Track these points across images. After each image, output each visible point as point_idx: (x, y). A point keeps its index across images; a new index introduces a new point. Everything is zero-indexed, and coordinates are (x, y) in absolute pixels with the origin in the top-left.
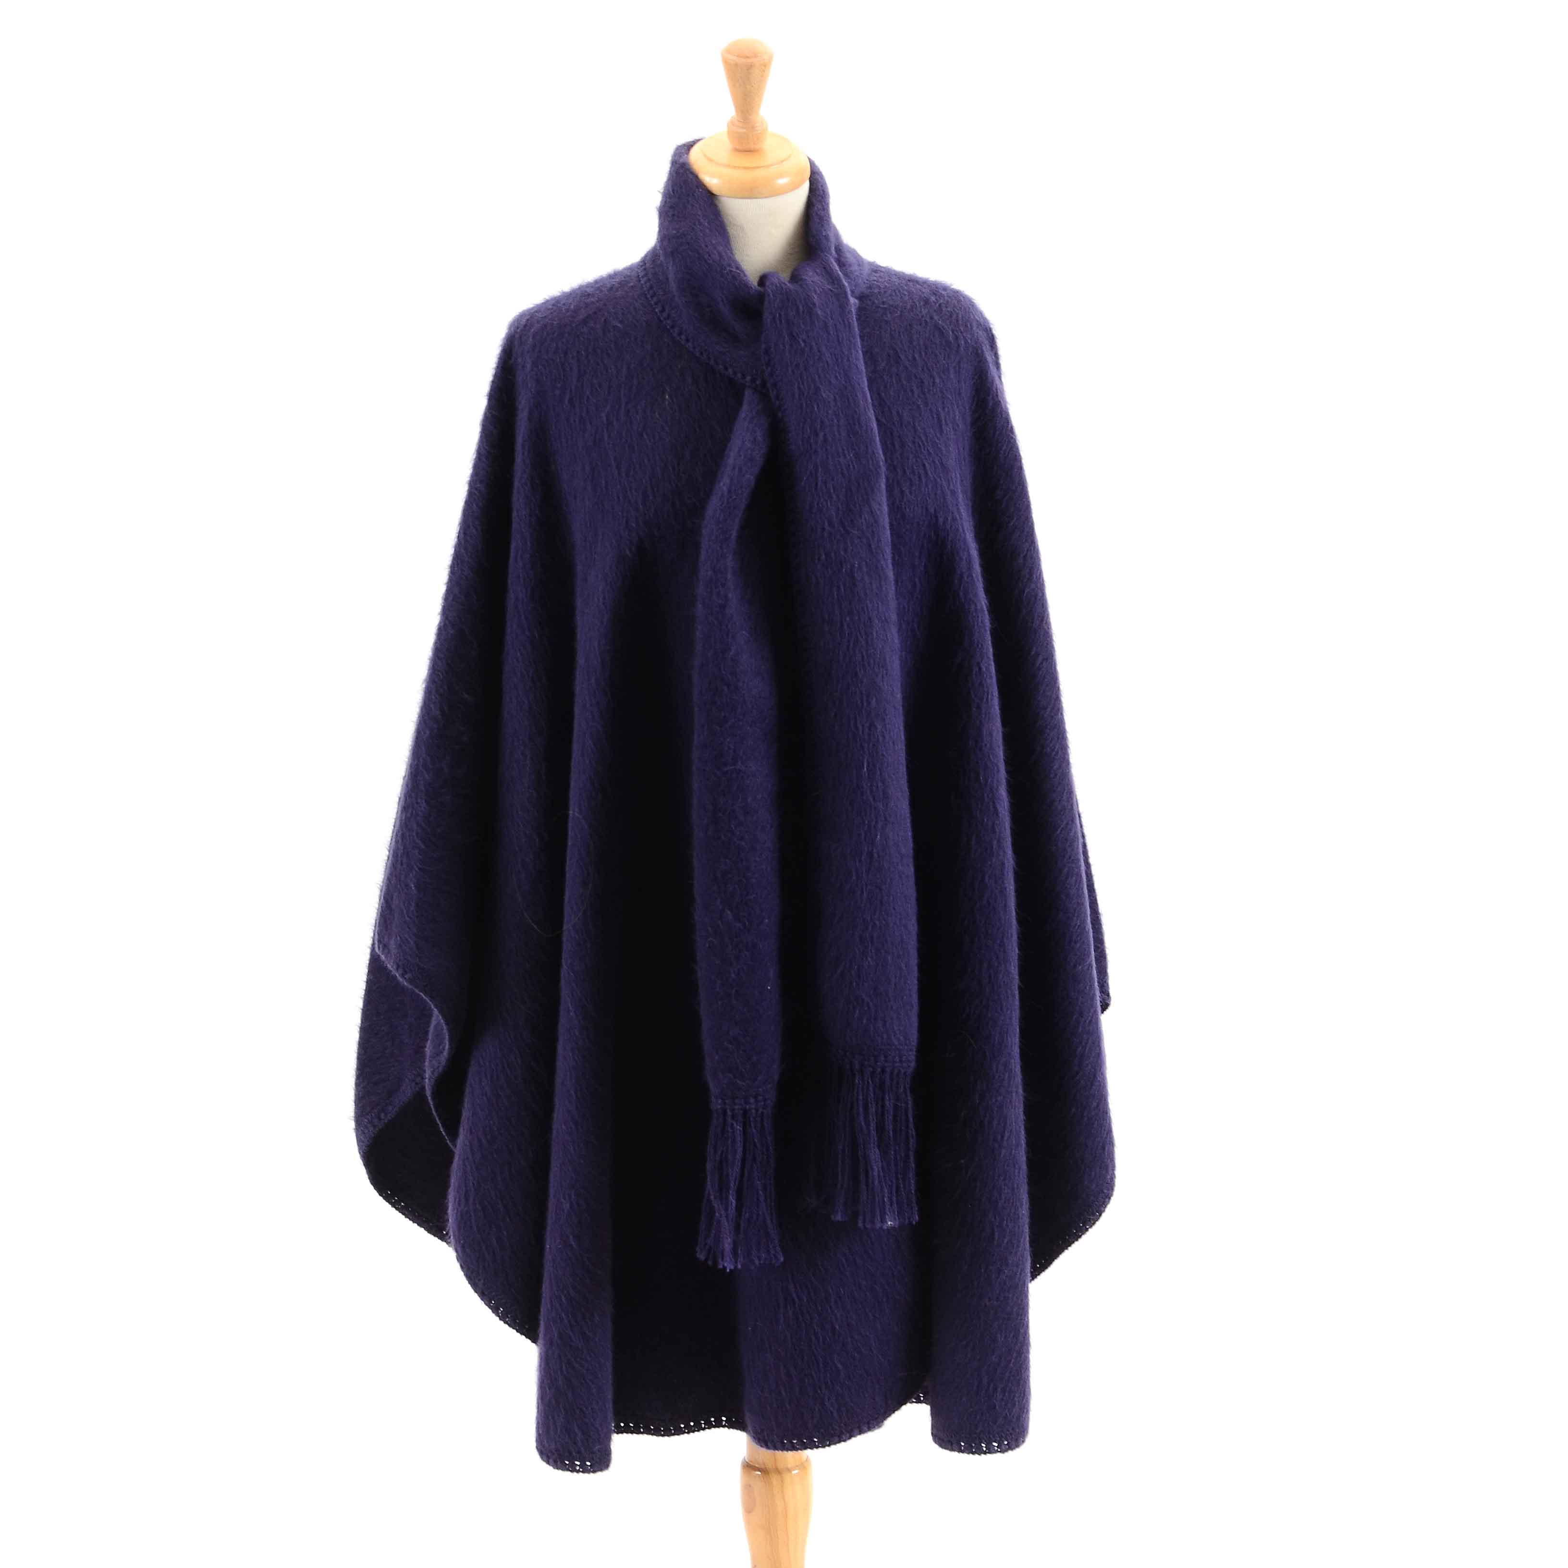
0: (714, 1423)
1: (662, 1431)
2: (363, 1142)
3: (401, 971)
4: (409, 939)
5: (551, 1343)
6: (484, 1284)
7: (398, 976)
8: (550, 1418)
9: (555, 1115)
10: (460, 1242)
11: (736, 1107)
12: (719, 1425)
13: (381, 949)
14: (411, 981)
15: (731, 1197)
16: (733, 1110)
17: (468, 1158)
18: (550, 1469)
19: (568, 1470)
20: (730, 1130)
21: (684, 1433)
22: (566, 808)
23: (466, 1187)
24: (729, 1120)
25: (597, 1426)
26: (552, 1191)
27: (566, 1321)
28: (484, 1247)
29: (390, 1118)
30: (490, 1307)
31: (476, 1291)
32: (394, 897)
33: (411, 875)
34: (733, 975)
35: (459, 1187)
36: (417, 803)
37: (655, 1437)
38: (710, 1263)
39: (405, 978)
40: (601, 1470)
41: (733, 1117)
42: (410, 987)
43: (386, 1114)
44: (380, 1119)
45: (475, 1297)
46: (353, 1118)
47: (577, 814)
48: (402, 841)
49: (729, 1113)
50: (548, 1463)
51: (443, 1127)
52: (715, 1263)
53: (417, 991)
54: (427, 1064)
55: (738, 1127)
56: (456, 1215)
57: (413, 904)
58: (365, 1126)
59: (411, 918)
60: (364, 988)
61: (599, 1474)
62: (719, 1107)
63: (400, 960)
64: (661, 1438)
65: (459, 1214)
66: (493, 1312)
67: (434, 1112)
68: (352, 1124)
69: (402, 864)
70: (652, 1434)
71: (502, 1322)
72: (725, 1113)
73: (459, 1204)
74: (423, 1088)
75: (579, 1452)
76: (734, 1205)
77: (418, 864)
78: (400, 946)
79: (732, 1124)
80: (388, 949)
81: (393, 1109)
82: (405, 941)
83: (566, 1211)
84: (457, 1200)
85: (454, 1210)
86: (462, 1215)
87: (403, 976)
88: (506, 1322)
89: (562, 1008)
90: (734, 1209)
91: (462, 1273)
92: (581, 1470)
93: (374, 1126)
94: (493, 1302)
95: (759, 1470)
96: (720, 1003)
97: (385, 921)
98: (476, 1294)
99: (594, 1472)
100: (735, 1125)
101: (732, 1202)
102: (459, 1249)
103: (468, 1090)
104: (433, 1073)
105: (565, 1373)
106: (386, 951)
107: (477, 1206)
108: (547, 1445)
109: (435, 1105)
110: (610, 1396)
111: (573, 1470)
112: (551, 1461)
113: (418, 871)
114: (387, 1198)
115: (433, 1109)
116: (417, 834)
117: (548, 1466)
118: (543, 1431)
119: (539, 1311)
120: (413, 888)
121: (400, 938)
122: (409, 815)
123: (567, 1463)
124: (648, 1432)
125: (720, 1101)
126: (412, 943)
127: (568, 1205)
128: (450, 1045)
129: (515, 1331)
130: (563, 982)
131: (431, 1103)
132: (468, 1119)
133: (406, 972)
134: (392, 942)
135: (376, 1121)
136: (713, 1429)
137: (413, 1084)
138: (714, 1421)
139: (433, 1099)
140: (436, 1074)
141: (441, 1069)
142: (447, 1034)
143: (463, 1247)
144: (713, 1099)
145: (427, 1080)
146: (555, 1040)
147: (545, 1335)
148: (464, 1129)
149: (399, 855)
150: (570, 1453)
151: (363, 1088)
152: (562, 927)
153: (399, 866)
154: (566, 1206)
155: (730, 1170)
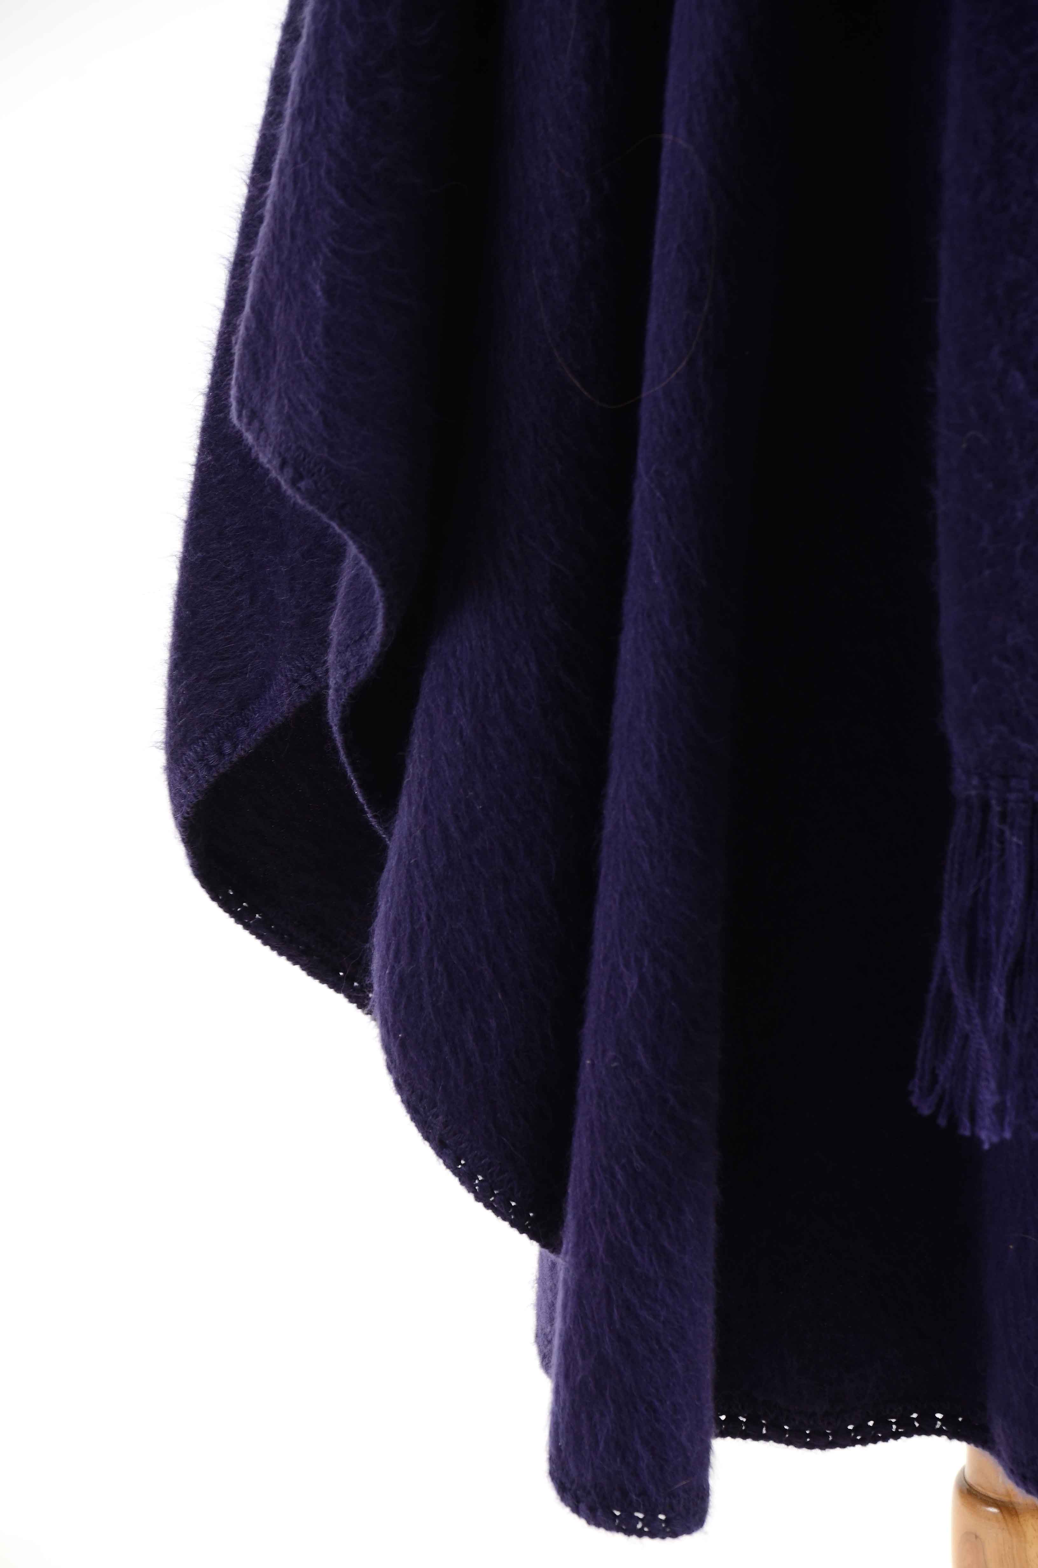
0: (917, 1425)
1: (808, 1436)
2: (184, 797)
3: (289, 472)
4: (310, 407)
5: (590, 1265)
6: (446, 1125)
7: (283, 483)
8: (583, 1416)
9: (611, 791)
10: (396, 1036)
11: (1012, 796)
12: (927, 1429)
13: (245, 420)
14: (312, 496)
15: (995, 989)
16: (1004, 802)
17: (417, 865)
18: (578, 1524)
19: (618, 1529)
20: (996, 844)
21: (854, 1443)
22: (659, 128)
23: (412, 923)
24: (995, 823)
25: (684, 1439)
26: (599, 949)
27: (623, 1220)
28: (446, 1049)
29: (243, 753)
30: (456, 1172)
31: (427, 1138)
32: (277, 310)
33: (314, 264)
34: (1020, 515)
35: (398, 922)
36: (329, 102)
37: (791, 1448)
38: (942, 1122)
39: (299, 489)
40: (689, 1530)
41: (1003, 817)
42: (310, 508)
43: (235, 746)
44: (221, 753)
45: (425, 1152)
46: (163, 746)
47: (681, 142)
48: (295, 183)
49: (996, 808)
50: (576, 1510)
51: (360, 786)
52: (953, 1123)
53: (324, 518)
54: (331, 657)
55: (1015, 839)
56: (390, 980)
57: (319, 328)
58: (190, 764)
59: (312, 358)
60: (192, 478)
61: (685, 1539)
62: (973, 793)
63: (288, 449)
64: (804, 1452)
65: (396, 978)
66: (463, 1183)
67: (343, 758)
68: (160, 758)
69: (293, 237)
70: (788, 1443)
71: (480, 1205)
72: (985, 807)
73: (397, 958)
74: (318, 702)
75: (643, 1493)
76: (1002, 1006)
77: (330, 240)
78: (289, 418)
79: (1002, 832)
80: (262, 422)
81: (249, 735)
82: (300, 408)
83: (630, 994)
84: (393, 947)
85: (384, 967)
86: (401, 980)
87: (294, 483)
88: (488, 1206)
89: (633, 564)
90: (1001, 1015)
91: (398, 1098)
92: (646, 1529)
93: (210, 768)
94: (463, 1162)
95: (995, 1503)
96: (987, 573)
97: (255, 362)
98: (427, 1144)
99: (675, 1535)
100: (1008, 833)
101: (997, 1000)
102: (394, 1049)
103: (419, 721)
104: (345, 678)
105: (618, 1326)
106: (256, 424)
107: (436, 964)
108: (574, 1473)
109: (345, 742)
110: (709, 1373)
111: (630, 1530)
112: (582, 1506)
113: (329, 255)
114: (227, 905)
115: (342, 752)
116: (329, 172)
117: (574, 1517)
118: (567, 1444)
119: (565, 1193)
120: (319, 294)
121: (290, 400)
122: (310, 128)
123: (617, 1513)
124: (777, 1436)
125: (975, 781)
126: (316, 413)
127: (635, 981)
128: (386, 626)
129: (506, 1224)
130: (637, 508)
131: (338, 738)
132: (421, 784)
133: (301, 478)
134: (271, 409)
135: (212, 758)
136: (916, 1438)
137: (295, 689)
138: (916, 1419)
139: (343, 729)
140: (352, 682)
141: (363, 673)
142: (381, 605)
143: (403, 1045)
144: (958, 773)
145: (331, 692)
146: (615, 628)
147: (577, 1245)
148: (410, 804)
149: (288, 218)
150: (625, 1493)
151: (187, 687)
152: (638, 390)
153: (286, 242)
154: (632, 982)
155: (994, 929)
